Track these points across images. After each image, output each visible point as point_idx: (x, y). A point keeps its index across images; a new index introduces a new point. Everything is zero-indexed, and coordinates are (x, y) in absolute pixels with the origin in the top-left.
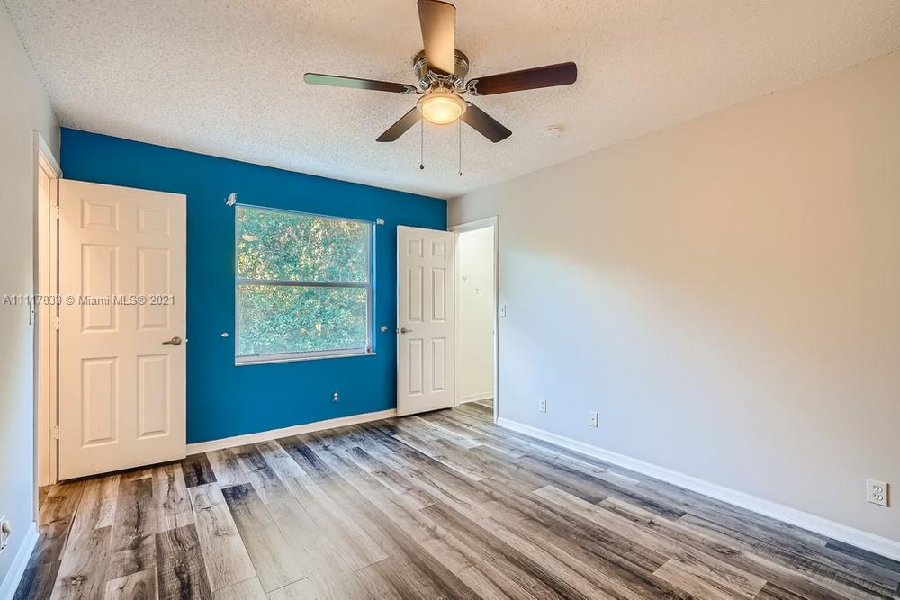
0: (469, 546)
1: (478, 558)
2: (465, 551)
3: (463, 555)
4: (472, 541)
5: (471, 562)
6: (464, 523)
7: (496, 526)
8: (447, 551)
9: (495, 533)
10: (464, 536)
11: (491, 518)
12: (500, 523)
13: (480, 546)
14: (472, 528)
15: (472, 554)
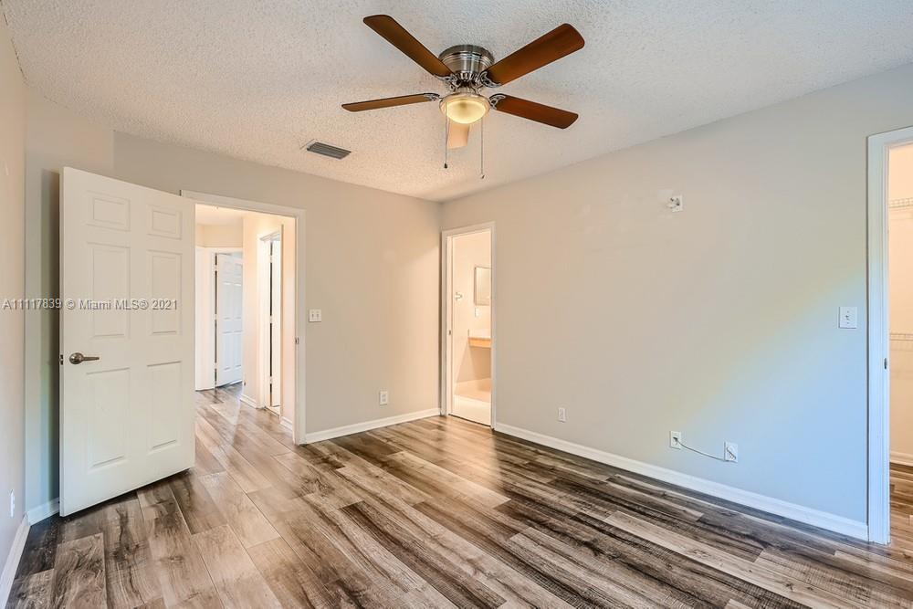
0: (436, 553)
1: (428, 543)
2: (440, 548)
3: (441, 545)
4: (433, 559)
5: (434, 539)
6: (441, 581)
7: (401, 579)
8: (457, 547)
9: (407, 569)
10: (440, 565)
11: (406, 590)
12: (396, 583)
13: (425, 555)
14: (431, 575)
15: (433, 546)
